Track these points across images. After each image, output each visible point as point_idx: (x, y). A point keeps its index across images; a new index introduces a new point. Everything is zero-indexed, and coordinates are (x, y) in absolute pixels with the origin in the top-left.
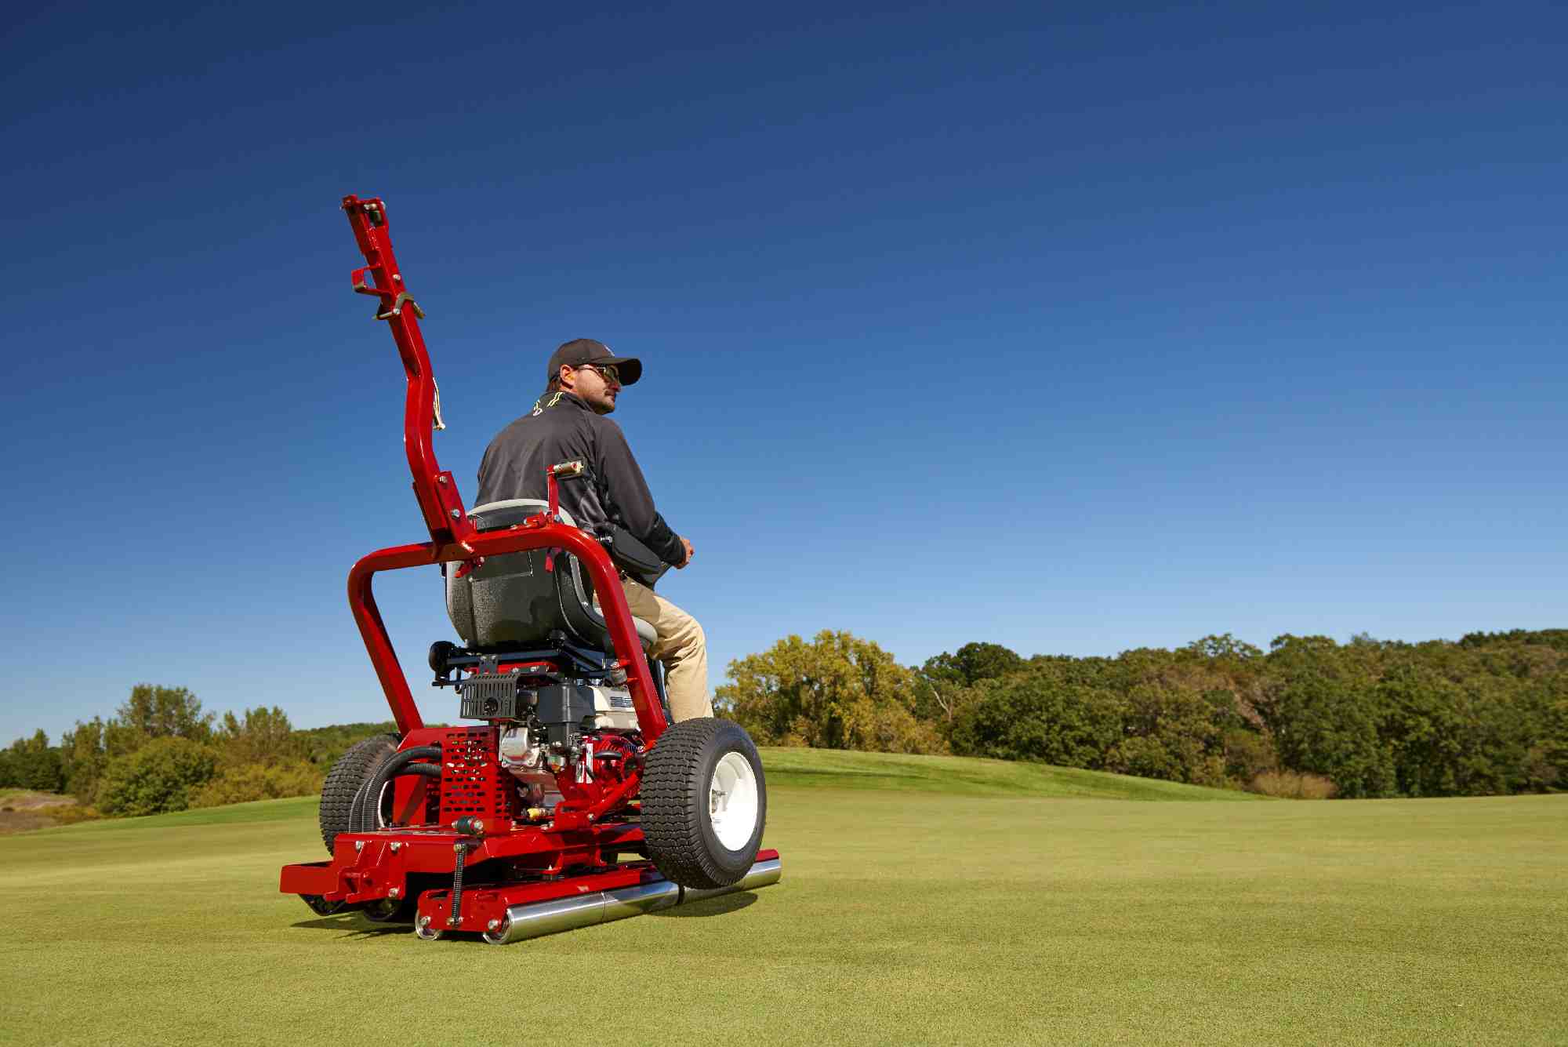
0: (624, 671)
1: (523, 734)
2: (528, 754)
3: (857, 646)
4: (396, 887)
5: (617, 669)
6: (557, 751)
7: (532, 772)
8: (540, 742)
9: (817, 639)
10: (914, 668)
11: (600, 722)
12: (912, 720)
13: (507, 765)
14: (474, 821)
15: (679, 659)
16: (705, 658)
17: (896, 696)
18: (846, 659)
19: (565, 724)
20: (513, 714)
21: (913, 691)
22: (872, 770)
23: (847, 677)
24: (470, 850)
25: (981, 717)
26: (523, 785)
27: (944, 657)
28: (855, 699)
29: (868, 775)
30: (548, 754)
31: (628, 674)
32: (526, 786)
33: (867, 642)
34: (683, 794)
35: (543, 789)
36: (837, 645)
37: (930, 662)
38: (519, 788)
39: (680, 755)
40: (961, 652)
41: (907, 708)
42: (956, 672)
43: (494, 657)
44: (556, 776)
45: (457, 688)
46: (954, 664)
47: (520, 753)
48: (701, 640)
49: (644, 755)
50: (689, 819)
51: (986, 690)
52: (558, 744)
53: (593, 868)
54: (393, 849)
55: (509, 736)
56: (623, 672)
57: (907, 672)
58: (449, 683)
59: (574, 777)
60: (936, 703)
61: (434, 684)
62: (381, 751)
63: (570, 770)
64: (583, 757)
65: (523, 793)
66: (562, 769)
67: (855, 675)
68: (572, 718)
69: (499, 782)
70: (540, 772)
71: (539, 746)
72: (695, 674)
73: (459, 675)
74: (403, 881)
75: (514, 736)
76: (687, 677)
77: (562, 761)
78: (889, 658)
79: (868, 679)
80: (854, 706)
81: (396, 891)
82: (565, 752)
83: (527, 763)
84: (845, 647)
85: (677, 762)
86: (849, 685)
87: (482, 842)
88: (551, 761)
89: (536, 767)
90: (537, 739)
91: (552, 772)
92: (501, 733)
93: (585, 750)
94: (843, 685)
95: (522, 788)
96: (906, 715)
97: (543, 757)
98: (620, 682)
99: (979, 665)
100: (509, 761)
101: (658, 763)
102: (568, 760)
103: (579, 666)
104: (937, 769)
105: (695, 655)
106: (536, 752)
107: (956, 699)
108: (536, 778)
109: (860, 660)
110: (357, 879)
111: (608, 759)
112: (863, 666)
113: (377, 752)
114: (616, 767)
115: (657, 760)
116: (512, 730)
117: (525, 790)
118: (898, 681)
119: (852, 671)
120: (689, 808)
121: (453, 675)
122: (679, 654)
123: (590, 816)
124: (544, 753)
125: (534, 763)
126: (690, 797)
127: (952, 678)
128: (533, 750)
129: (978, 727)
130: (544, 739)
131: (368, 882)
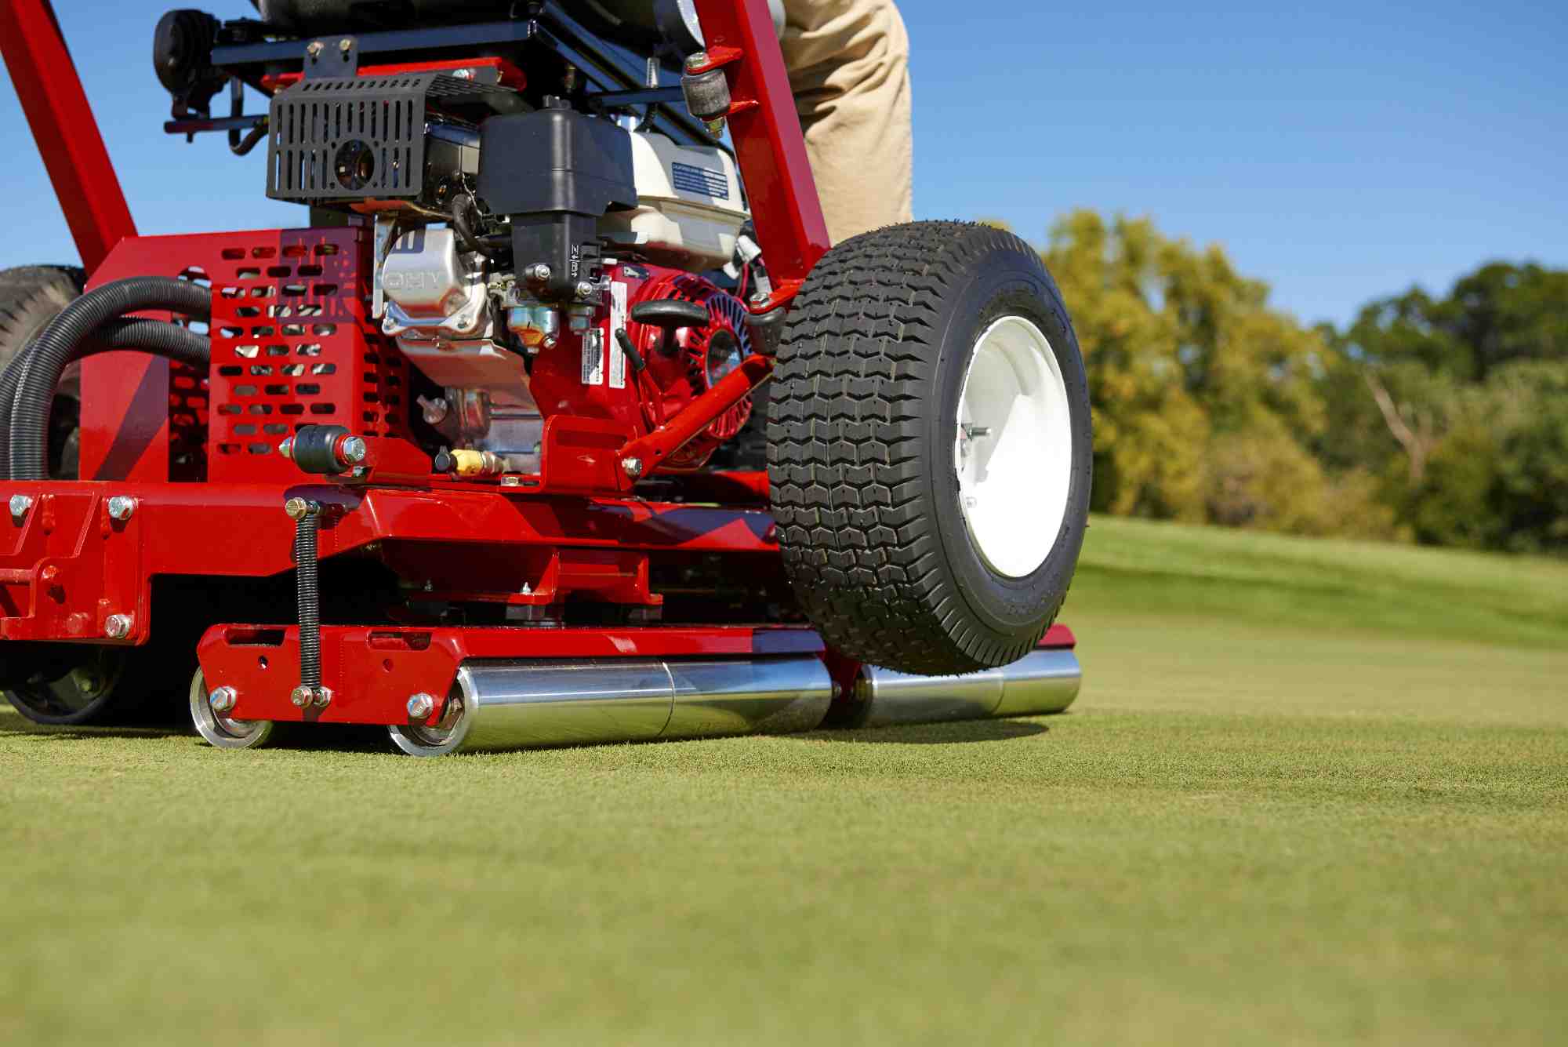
0: (722, 78)
1: (441, 243)
2: (454, 298)
3: (1170, 256)
4: (127, 613)
5: (701, 71)
6: (537, 292)
7: (463, 351)
8: (487, 269)
9: (1057, 233)
10: (1325, 328)
11: (647, 228)
12: (1310, 469)
13: (396, 329)
14: (341, 438)
15: (837, 91)
16: (907, 94)
17: (1272, 401)
18: (1134, 290)
19: (558, 216)
20: (416, 188)
21: (1319, 389)
22: (1217, 569)
23: (1132, 345)
24: (328, 519)
25: (1509, 466)
26: (437, 392)
27: (1411, 302)
28: (1153, 403)
29: (1208, 580)
30: (509, 299)
31: (734, 87)
32: (440, 393)
33: (1198, 247)
34: (888, 410)
35: (486, 404)
36: (1110, 251)
37: (1370, 314)
38: (421, 400)
39: (878, 308)
40: (1465, 288)
41: (1298, 431)
42: (1442, 338)
43: (345, 43)
44: (529, 363)
45: (234, 138)
46: (1438, 316)
47: (434, 296)
48: (897, 43)
49: (769, 318)
50: (905, 475)
51: (1527, 392)
52: (542, 270)
53: (630, 607)
54: (115, 513)
55: (404, 249)
56: (720, 81)
57: (1304, 336)
58: (210, 124)
59: (576, 370)
60: (1380, 425)
61: (170, 128)
62: (29, 305)
63: (569, 346)
64: (601, 316)
65: (433, 412)
66: (550, 342)
67: (1158, 338)
68: (577, 204)
69: (369, 377)
70: (488, 350)
71: (485, 279)
72: (881, 137)
73: (238, 104)
74: (142, 600)
75: (419, 248)
76: (860, 140)
77: (548, 320)
78: (1257, 294)
79: (1190, 353)
80: (1154, 424)
81: (127, 621)
82: (558, 296)
83: (452, 322)
84: (1133, 257)
85: (872, 326)
86: (1139, 363)
87: (362, 497)
88: (520, 318)
89: (475, 337)
90: (479, 260)
91: (521, 351)
92: (379, 244)
93: (607, 298)
94: (1124, 363)
95: (430, 398)
96: (1292, 452)
97: (497, 311)
98: (712, 108)
99: (1512, 323)
100: (405, 318)
101: (819, 328)
102: (563, 320)
103: (581, 75)
104: (1393, 578)
105: (882, 82)
106: (476, 295)
107: (1438, 414)
108: (470, 371)
109: (1175, 294)
110: (24, 584)
111: (669, 323)
112: (1183, 315)
113: (20, 306)
114: (692, 349)
115: (815, 320)
116: (412, 235)
117: (440, 404)
118: (1278, 359)
119: (1150, 328)
120: (905, 445)
121: (220, 105)
122: (839, 77)
123: (630, 464)
124: (497, 300)
125: (472, 322)
126: (906, 418)
127: (1429, 356)
128: (467, 289)
129: (1497, 494)
130: (502, 260)
131: (56, 592)
